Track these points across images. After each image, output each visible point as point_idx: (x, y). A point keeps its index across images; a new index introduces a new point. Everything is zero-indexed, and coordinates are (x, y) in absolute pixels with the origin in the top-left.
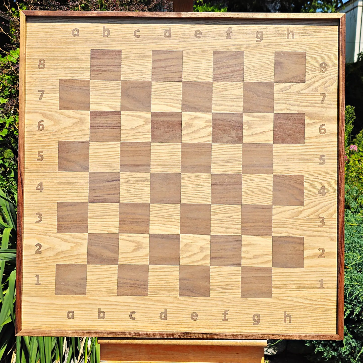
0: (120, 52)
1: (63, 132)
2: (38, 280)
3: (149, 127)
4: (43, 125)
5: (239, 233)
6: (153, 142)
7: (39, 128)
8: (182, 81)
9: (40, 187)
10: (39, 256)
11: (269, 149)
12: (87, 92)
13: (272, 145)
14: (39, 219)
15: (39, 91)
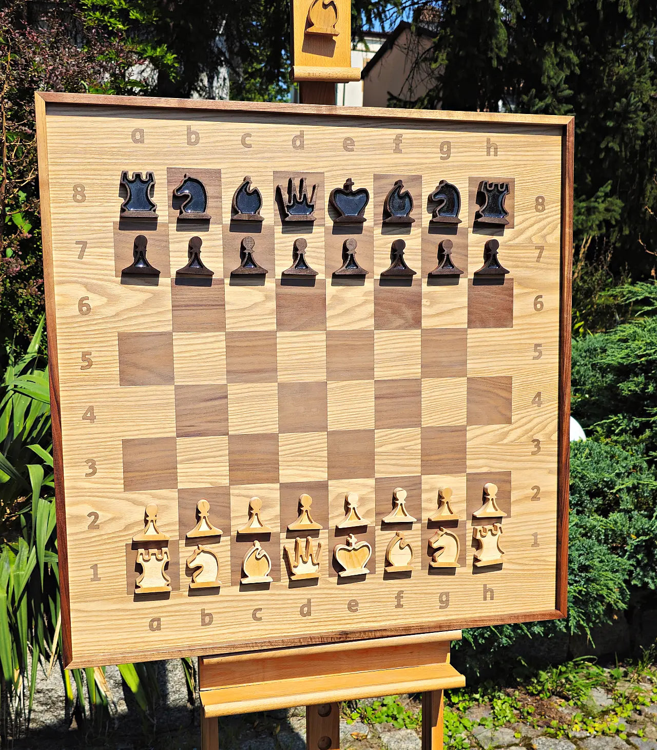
0: (219, 172)
1: (125, 317)
2: (96, 574)
3: (272, 305)
4: (88, 305)
5: (418, 472)
6: (281, 330)
7: (80, 310)
8: (324, 225)
9: (89, 415)
10: (95, 533)
11: (461, 337)
12: (164, 244)
13: (465, 330)
14: (91, 471)
15: (77, 243)
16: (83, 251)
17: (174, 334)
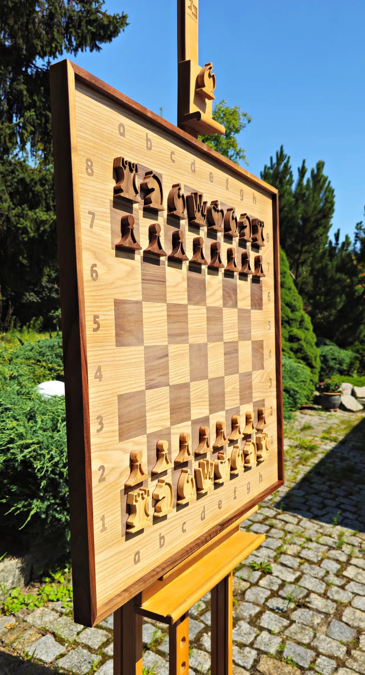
0: (161, 176)
1: (117, 285)
3: (186, 284)
4: (96, 272)
5: (239, 404)
6: (189, 304)
7: (92, 276)
8: (204, 230)
9: (98, 374)
10: (103, 485)
11: (249, 315)
12: (136, 226)
13: (250, 311)
14: (100, 426)
15: (89, 213)
16: (92, 222)
17: (143, 302)
